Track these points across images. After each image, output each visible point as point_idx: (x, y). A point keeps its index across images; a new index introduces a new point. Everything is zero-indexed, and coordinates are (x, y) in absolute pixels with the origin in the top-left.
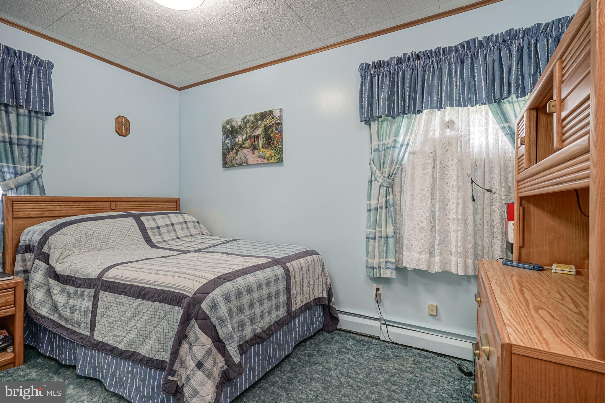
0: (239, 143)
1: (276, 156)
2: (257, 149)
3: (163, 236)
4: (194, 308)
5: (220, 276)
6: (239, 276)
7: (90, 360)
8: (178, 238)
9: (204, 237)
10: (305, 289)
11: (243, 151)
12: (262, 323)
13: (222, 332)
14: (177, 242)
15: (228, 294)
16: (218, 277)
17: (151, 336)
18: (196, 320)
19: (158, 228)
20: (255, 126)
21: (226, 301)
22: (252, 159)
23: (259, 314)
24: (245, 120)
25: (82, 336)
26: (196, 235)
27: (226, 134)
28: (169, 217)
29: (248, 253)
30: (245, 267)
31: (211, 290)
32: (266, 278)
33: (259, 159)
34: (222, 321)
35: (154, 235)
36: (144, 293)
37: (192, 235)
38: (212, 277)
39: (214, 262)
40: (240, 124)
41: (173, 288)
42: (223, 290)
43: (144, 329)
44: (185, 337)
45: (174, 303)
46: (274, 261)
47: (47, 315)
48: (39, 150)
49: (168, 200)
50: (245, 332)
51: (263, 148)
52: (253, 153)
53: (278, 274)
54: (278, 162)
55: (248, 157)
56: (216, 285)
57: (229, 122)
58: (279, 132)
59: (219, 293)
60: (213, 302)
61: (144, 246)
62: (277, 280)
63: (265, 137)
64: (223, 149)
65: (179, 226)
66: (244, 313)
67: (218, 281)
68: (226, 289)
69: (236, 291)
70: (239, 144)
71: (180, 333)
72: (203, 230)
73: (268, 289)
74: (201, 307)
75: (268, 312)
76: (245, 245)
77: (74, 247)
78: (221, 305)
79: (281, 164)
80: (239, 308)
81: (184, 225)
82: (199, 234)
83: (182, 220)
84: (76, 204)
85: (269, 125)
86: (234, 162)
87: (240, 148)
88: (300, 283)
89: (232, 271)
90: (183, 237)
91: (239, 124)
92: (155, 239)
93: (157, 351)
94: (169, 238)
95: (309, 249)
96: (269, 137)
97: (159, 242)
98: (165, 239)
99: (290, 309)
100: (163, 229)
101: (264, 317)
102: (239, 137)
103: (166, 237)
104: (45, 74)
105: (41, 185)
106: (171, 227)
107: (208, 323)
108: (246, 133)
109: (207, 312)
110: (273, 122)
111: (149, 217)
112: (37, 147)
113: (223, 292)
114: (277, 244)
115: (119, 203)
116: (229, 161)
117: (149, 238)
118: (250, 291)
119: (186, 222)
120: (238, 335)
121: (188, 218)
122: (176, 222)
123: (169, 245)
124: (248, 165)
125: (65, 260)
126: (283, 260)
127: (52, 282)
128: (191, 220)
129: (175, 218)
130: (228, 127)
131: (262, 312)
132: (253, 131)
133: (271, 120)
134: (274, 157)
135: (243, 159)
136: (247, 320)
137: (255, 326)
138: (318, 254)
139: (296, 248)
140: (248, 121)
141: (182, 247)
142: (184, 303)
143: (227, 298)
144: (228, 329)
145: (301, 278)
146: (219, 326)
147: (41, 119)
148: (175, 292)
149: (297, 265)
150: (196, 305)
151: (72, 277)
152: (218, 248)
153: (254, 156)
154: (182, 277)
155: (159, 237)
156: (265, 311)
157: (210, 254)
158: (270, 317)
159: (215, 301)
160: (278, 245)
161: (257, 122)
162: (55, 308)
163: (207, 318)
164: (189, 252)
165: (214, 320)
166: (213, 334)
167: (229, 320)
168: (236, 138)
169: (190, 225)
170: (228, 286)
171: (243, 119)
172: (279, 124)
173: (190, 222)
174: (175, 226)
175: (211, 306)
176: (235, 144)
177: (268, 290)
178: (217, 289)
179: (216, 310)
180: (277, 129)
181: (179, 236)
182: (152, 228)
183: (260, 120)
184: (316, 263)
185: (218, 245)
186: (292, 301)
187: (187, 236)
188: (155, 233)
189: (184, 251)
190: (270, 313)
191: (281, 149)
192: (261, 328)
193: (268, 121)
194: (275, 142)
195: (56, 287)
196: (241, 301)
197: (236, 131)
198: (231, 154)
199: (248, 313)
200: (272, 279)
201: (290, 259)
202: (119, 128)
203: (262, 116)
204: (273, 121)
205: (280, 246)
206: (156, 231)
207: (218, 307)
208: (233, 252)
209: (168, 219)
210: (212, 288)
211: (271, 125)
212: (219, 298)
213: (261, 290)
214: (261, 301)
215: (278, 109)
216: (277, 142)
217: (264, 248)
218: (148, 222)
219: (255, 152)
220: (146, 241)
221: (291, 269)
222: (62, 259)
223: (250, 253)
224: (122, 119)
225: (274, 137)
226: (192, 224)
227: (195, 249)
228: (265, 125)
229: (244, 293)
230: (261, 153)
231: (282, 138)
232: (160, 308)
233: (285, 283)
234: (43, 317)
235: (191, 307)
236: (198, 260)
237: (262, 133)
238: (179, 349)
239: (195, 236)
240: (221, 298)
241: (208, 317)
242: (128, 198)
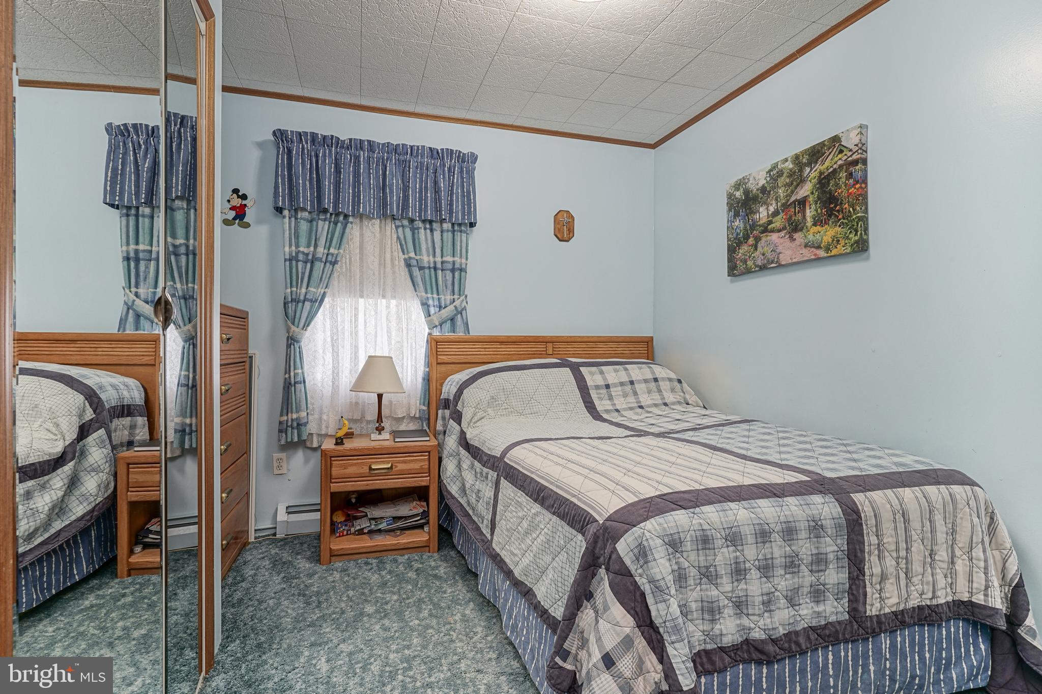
0: (761, 222)
1: (847, 238)
2: (801, 230)
3: (616, 402)
4: (605, 545)
5: (665, 495)
6: (711, 503)
7: (490, 577)
8: (641, 407)
9: (690, 408)
10: (917, 567)
11: (769, 238)
12: (769, 620)
13: (657, 611)
14: (637, 414)
15: (676, 536)
16: (660, 496)
17: (548, 571)
18: (607, 569)
19: (607, 386)
20: (796, 178)
21: (671, 550)
22: (789, 252)
23: (760, 598)
24: (775, 172)
25: (484, 538)
26: (673, 404)
27: (735, 210)
28: (626, 369)
29: (759, 454)
30: (731, 484)
31: (639, 519)
32: (782, 519)
33: (804, 251)
34: (658, 589)
35: (601, 399)
36: (543, 497)
37: (666, 404)
38: (649, 492)
39: (679, 461)
40: (762, 182)
41: (579, 499)
42: (666, 526)
43: (541, 556)
44: (589, 596)
45: (578, 526)
46: (816, 481)
47: (457, 496)
48: (463, 274)
49: (633, 340)
50: (718, 626)
51: (815, 224)
52: (792, 239)
53: (820, 514)
54: (853, 252)
55: (780, 249)
56: (652, 512)
57: (739, 185)
58: (857, 182)
59: (656, 530)
60: (640, 545)
61: (583, 416)
62: (816, 528)
63: (819, 198)
64: (729, 239)
65: (643, 386)
66: (716, 585)
67: (657, 504)
68: (673, 524)
69: (698, 533)
70: (760, 226)
71: (578, 585)
72: (688, 397)
73: (790, 546)
74: (615, 548)
75: (786, 597)
76: (764, 434)
77: (489, 406)
78: (657, 556)
79: (866, 255)
80: (703, 570)
81: (653, 385)
82: (679, 403)
83: (650, 376)
84: (503, 346)
85: (831, 169)
86: (750, 263)
87: (763, 232)
88: (897, 550)
89: (697, 487)
90: (649, 406)
91: (760, 185)
92: (601, 405)
93: (554, 601)
94: (624, 406)
95: (938, 466)
96: (829, 198)
97: (607, 411)
98: (618, 407)
99: (861, 608)
100: (615, 389)
101: (773, 608)
102: (761, 209)
103: (620, 403)
104: (468, 172)
105: (465, 320)
106: (630, 386)
107: (629, 584)
108: (776, 200)
109: (628, 561)
110: (840, 162)
111: (594, 369)
112: (461, 270)
113: (664, 529)
114: (845, 442)
115: (557, 345)
116: (741, 261)
117: (592, 403)
118: (734, 539)
119: (656, 380)
120: (701, 628)
121: (660, 372)
122: (638, 378)
123: (623, 418)
124: (780, 266)
125: (478, 424)
126: (844, 483)
127: (463, 452)
128: (665, 376)
129: (638, 372)
130: (738, 194)
131: (768, 594)
132: (792, 192)
133: (836, 159)
134: (842, 242)
135: (770, 255)
136: (726, 602)
137: (748, 621)
138: (973, 484)
139: (896, 459)
140: (781, 173)
141: (642, 424)
142: (589, 531)
143: (674, 544)
144: (671, 610)
145: (902, 538)
146: (651, 595)
147: (465, 232)
148: (580, 507)
149: (890, 503)
150: (607, 540)
151: (479, 449)
152: (702, 436)
153: (793, 245)
154: (596, 482)
155: (608, 402)
156: (777, 594)
157: (679, 444)
158: (793, 613)
159: (645, 543)
160: (845, 445)
161: (801, 170)
162: (463, 489)
163: (627, 573)
164: (646, 434)
165: (642, 581)
166: (638, 610)
167: (673, 592)
168: (755, 213)
169: (664, 385)
170: (679, 519)
171: (770, 171)
172: (855, 163)
173: (663, 379)
174: (636, 386)
175: (636, 551)
176: (753, 227)
177: (788, 549)
178: (652, 520)
179: (646, 562)
180: (850, 175)
181: (643, 404)
182: (597, 387)
183: (809, 164)
184: (960, 506)
185: (708, 427)
186: (868, 590)
187: (656, 405)
188: (602, 396)
189: (641, 431)
190: (792, 602)
191: (864, 220)
192: (765, 630)
193: (827, 164)
194: (846, 205)
195: (467, 460)
196: (709, 558)
197: (755, 199)
198: (745, 248)
199: (728, 588)
200: (803, 525)
201: (867, 483)
202: (559, 230)
203: (814, 155)
204: (840, 160)
205: (849, 448)
206: (604, 391)
207: (650, 558)
208: (728, 447)
209: (624, 372)
210: (642, 516)
211: (835, 170)
212: (653, 540)
213: (767, 545)
214: (766, 569)
215: (853, 129)
216: (852, 206)
217: (808, 446)
218: (592, 377)
219: (797, 236)
220: (586, 407)
221: (866, 511)
222: (475, 423)
223: (766, 454)
224: (563, 215)
225: (845, 194)
226: (668, 383)
227: (662, 430)
228: (821, 173)
229: (719, 543)
230: (810, 237)
231: (865, 197)
232: (560, 529)
233: (843, 542)
234: (454, 498)
235: (600, 544)
236: (652, 452)
237: (812, 193)
238: (577, 615)
239: (672, 407)
240: (659, 542)
241: (629, 572)
242: (571, 337)
